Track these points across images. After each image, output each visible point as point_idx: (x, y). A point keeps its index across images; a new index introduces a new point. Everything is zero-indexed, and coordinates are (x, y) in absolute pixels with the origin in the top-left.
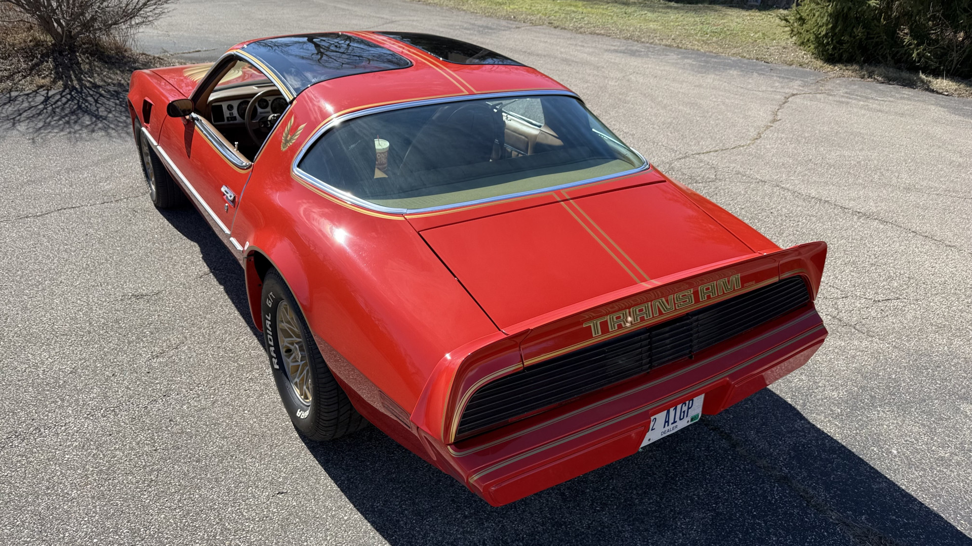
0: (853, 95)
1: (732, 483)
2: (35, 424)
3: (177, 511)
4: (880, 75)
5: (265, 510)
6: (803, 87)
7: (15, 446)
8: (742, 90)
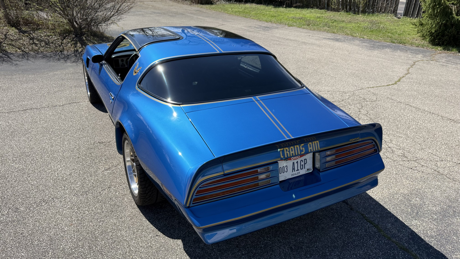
0: (449, 62)
2: (52, 196)
3: (110, 240)
5: (150, 243)
6: (423, 57)
7: (43, 206)
8: (392, 58)
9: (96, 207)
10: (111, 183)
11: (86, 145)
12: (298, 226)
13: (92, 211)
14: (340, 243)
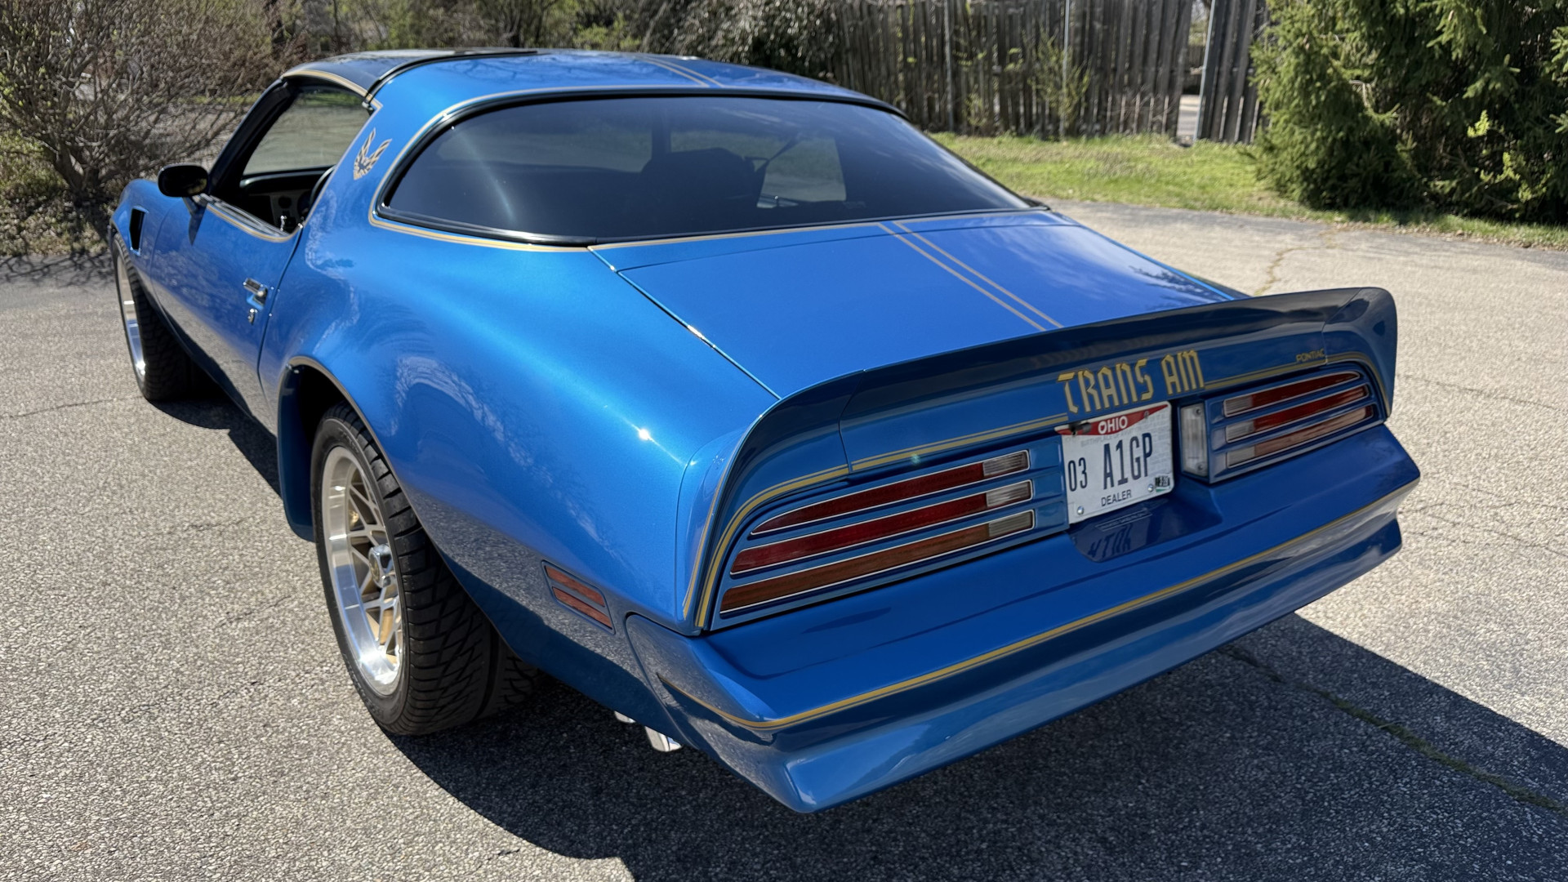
0: (1383, 249)
6: (1300, 241)
9: (203, 762)
10: (260, 664)
11: (137, 540)
12: (1101, 757)
13: (184, 781)
14: (1290, 802)
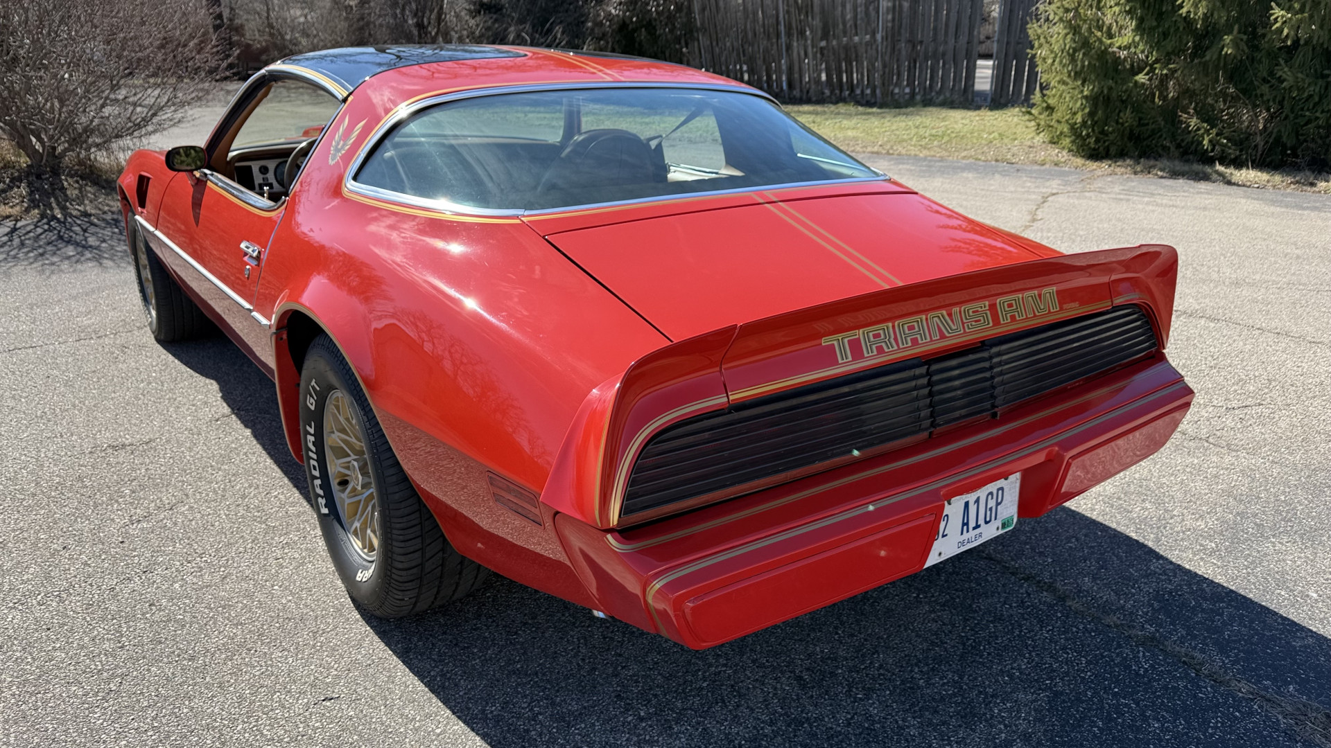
0: (1133, 191)
1: (1071, 649)
4: (1161, 170)
5: (301, 725)
6: (1064, 186)
9: (98, 635)
10: (152, 556)
11: (63, 459)
